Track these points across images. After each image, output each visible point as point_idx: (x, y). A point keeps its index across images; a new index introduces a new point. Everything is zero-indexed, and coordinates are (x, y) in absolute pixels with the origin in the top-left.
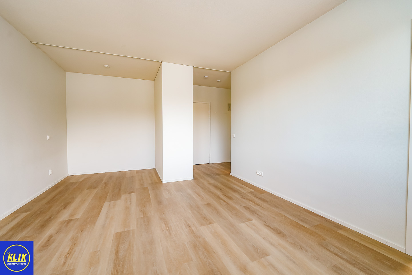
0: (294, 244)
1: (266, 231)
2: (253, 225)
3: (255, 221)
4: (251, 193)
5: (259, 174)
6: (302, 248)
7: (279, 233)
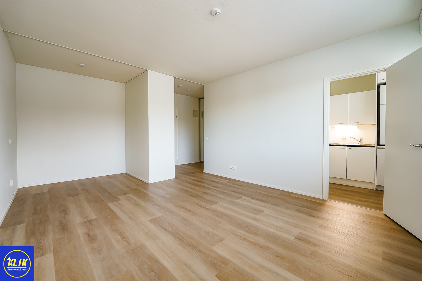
0: (273, 204)
1: (254, 201)
2: (244, 199)
3: (244, 197)
4: (229, 182)
5: (232, 168)
6: (278, 205)
7: (262, 201)
